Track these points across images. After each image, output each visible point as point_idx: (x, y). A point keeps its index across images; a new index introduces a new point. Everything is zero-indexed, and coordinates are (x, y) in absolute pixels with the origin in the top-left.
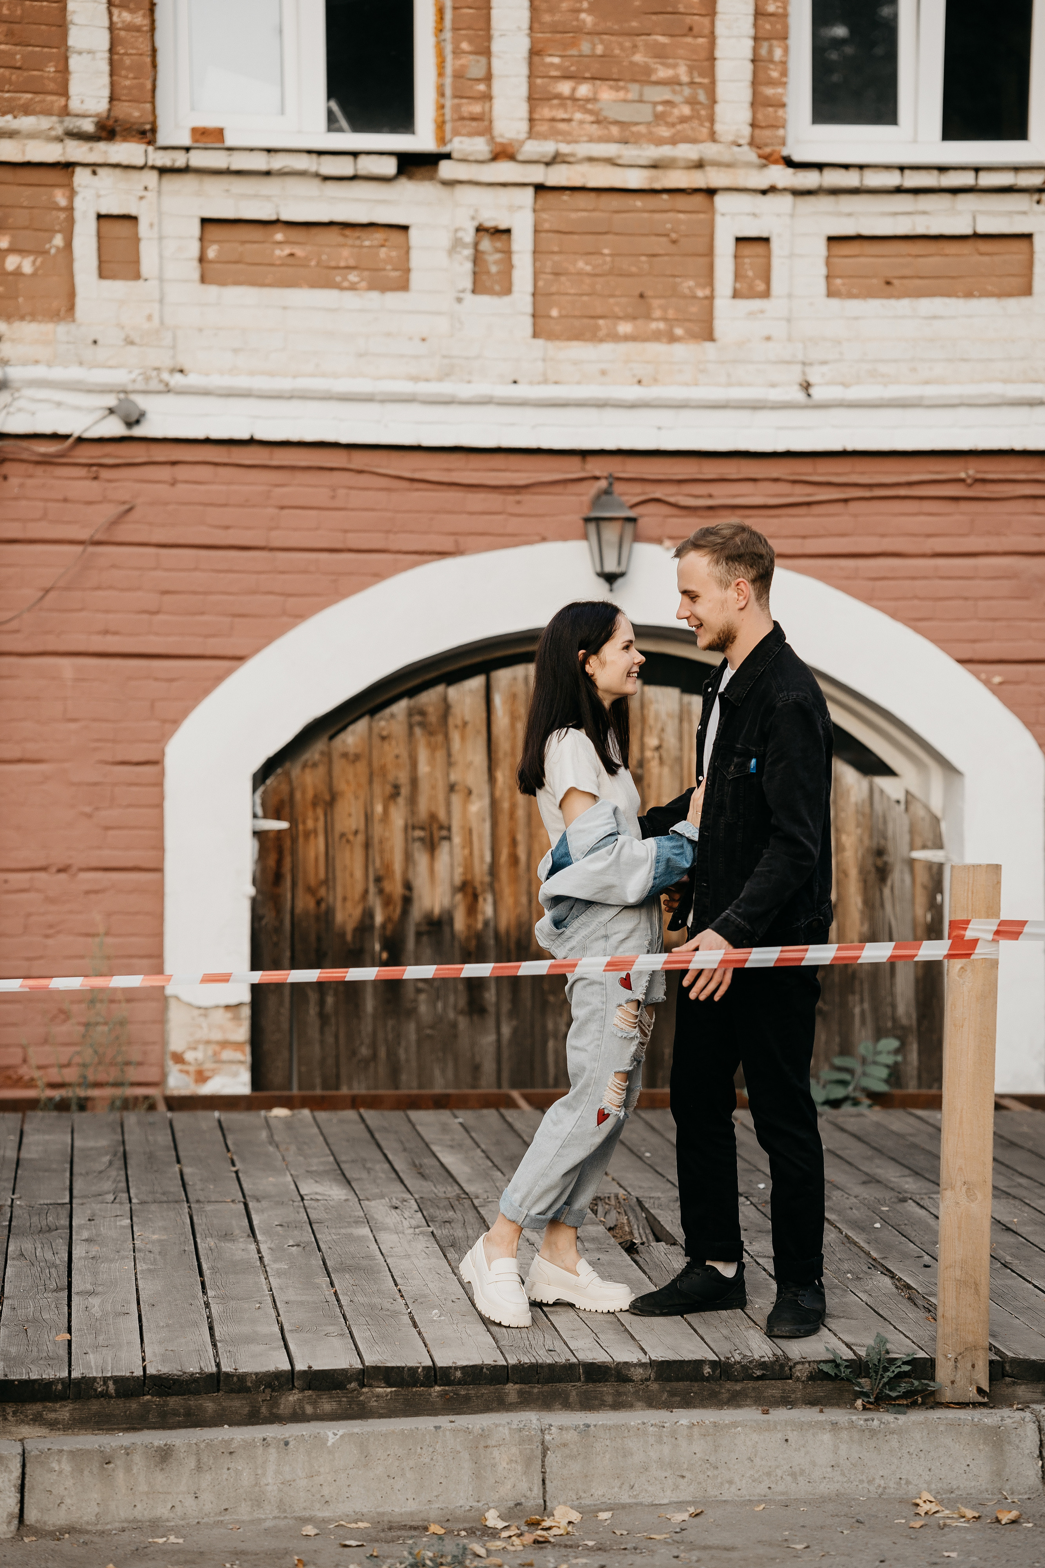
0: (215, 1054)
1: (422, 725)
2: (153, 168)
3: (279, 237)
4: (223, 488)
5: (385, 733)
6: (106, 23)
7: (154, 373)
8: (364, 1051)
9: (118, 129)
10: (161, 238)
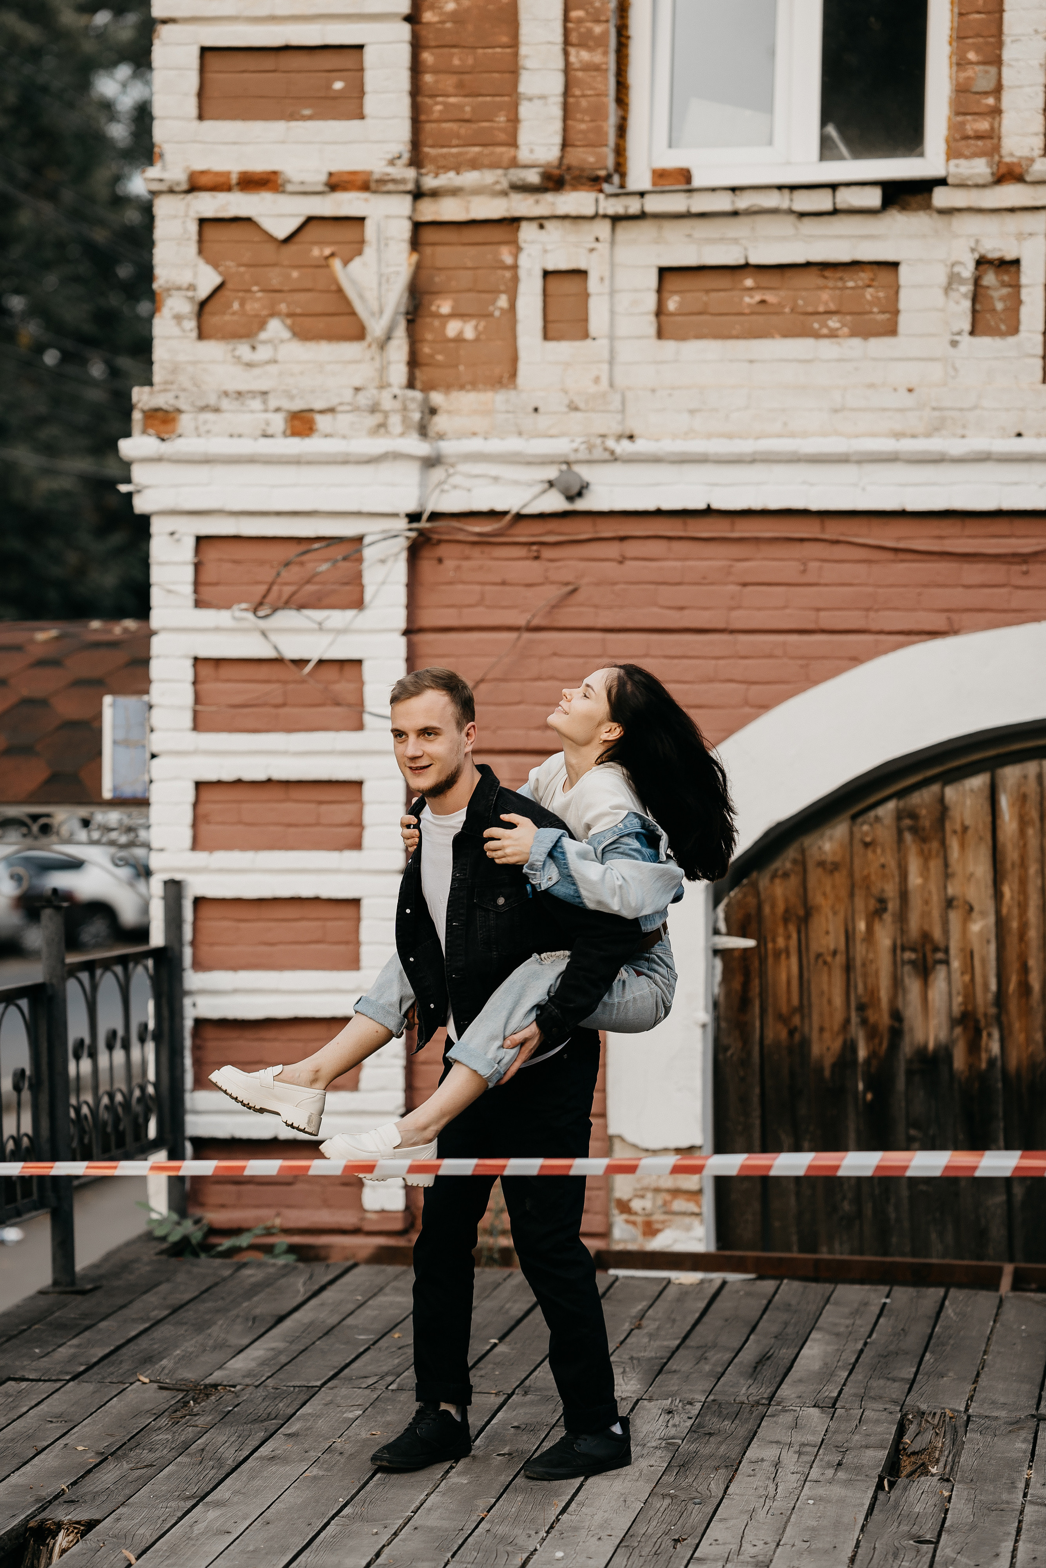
0: (665, 1204)
1: (914, 830)
2: (605, 216)
3: (749, 282)
4: (678, 564)
5: (868, 839)
6: (560, 64)
7: (598, 441)
8: (846, 1206)
9: (568, 177)
10: (612, 292)
